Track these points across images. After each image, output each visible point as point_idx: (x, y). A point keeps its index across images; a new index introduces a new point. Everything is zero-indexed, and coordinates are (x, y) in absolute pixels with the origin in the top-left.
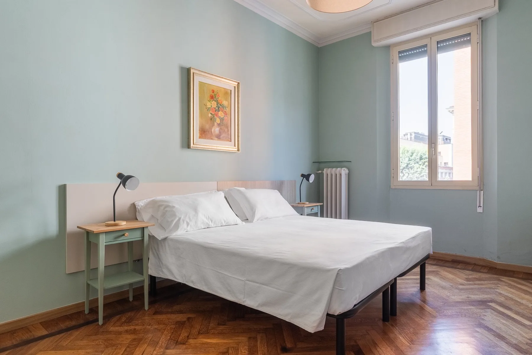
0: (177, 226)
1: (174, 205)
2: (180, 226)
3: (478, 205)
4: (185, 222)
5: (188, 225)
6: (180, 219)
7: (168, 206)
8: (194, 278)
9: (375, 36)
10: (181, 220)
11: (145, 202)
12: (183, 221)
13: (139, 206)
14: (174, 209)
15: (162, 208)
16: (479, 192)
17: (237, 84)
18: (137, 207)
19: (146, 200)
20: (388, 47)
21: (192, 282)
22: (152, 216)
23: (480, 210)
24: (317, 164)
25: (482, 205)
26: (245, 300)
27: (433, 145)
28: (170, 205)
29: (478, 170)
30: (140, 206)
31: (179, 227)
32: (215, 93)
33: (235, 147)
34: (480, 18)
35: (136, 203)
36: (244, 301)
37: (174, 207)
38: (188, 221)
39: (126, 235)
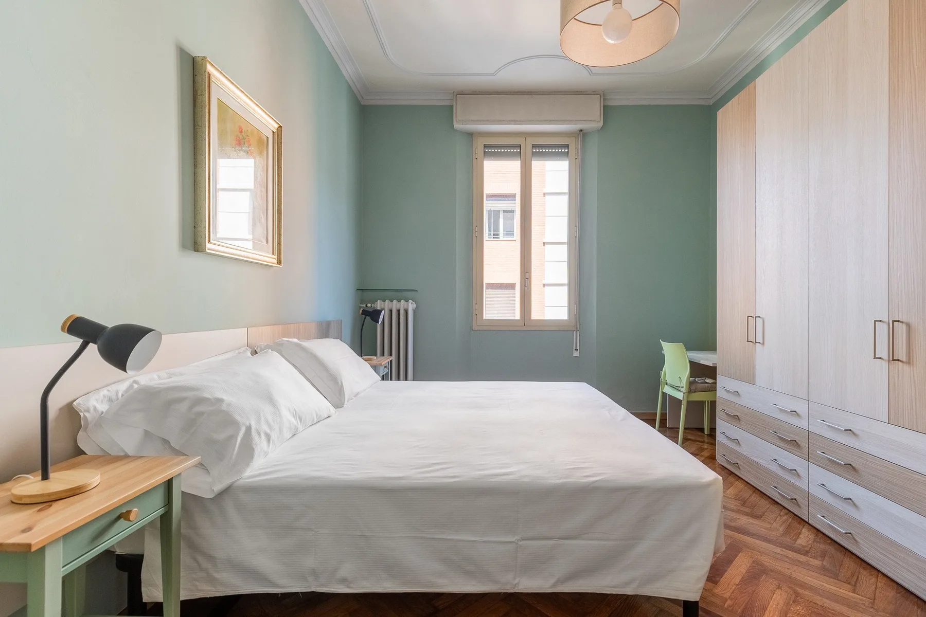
0: (248, 450)
1: (220, 395)
2: (254, 447)
3: (574, 348)
4: (263, 436)
5: (269, 441)
6: (249, 429)
7: (201, 401)
8: (346, 570)
9: (459, 114)
10: (254, 433)
11: (104, 396)
12: (259, 434)
13: (88, 411)
14: (224, 407)
15: (183, 407)
16: (576, 333)
17: (277, 126)
18: (81, 414)
19: (108, 391)
20: (471, 135)
21: (343, 581)
22: (147, 434)
23: (576, 354)
24: (360, 292)
25: (578, 348)
26: (516, 581)
27: (527, 274)
28: (207, 395)
29: (574, 307)
30: (92, 409)
31: (253, 450)
32: (243, 134)
33: (273, 256)
34: (581, 130)
35: (79, 404)
36: (516, 584)
37: (220, 401)
38: (268, 431)
39: (132, 517)
